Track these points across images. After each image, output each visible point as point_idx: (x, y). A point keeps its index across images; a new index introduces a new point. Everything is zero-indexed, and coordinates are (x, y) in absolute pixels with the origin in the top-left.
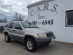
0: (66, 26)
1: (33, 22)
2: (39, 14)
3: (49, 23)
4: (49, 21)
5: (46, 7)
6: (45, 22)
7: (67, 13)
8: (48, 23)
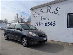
0: (67, 28)
1: (36, 23)
2: (42, 16)
3: (52, 24)
4: (52, 22)
5: (49, 10)
6: (48, 23)
7: (68, 15)
8: (50, 24)
